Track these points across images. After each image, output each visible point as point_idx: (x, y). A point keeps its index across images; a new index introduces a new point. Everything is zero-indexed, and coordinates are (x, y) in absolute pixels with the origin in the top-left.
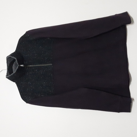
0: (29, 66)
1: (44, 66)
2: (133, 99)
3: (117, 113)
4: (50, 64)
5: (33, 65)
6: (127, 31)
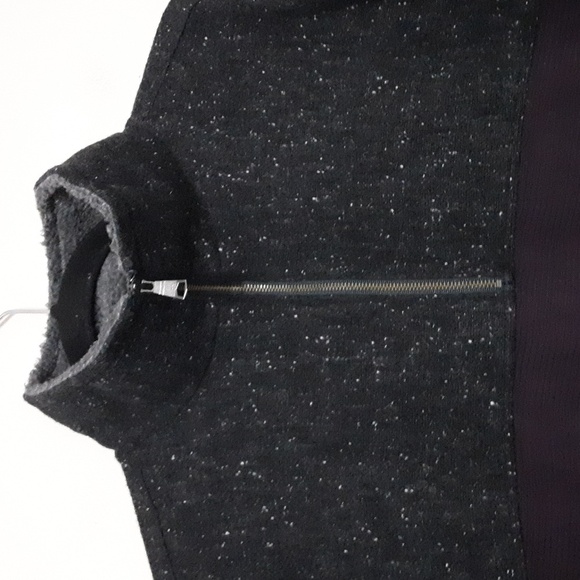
0: (249, 287)
1: (412, 299)
4: (480, 285)
5: (296, 278)
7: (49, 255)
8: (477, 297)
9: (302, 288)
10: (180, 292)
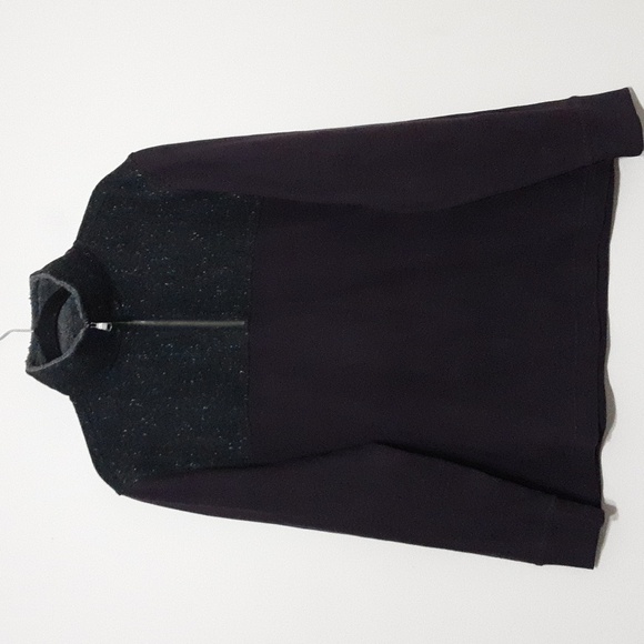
0: (136, 322)
1: (207, 329)
2: (613, 510)
3: (533, 565)
4: (236, 323)
5: (157, 319)
6: (618, 184)
7: (33, 304)
8: (235, 328)
9: (160, 323)
10: (109, 327)
